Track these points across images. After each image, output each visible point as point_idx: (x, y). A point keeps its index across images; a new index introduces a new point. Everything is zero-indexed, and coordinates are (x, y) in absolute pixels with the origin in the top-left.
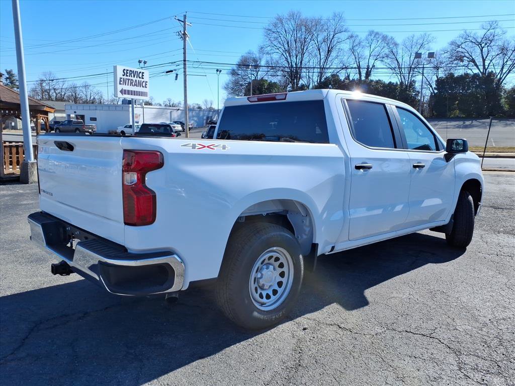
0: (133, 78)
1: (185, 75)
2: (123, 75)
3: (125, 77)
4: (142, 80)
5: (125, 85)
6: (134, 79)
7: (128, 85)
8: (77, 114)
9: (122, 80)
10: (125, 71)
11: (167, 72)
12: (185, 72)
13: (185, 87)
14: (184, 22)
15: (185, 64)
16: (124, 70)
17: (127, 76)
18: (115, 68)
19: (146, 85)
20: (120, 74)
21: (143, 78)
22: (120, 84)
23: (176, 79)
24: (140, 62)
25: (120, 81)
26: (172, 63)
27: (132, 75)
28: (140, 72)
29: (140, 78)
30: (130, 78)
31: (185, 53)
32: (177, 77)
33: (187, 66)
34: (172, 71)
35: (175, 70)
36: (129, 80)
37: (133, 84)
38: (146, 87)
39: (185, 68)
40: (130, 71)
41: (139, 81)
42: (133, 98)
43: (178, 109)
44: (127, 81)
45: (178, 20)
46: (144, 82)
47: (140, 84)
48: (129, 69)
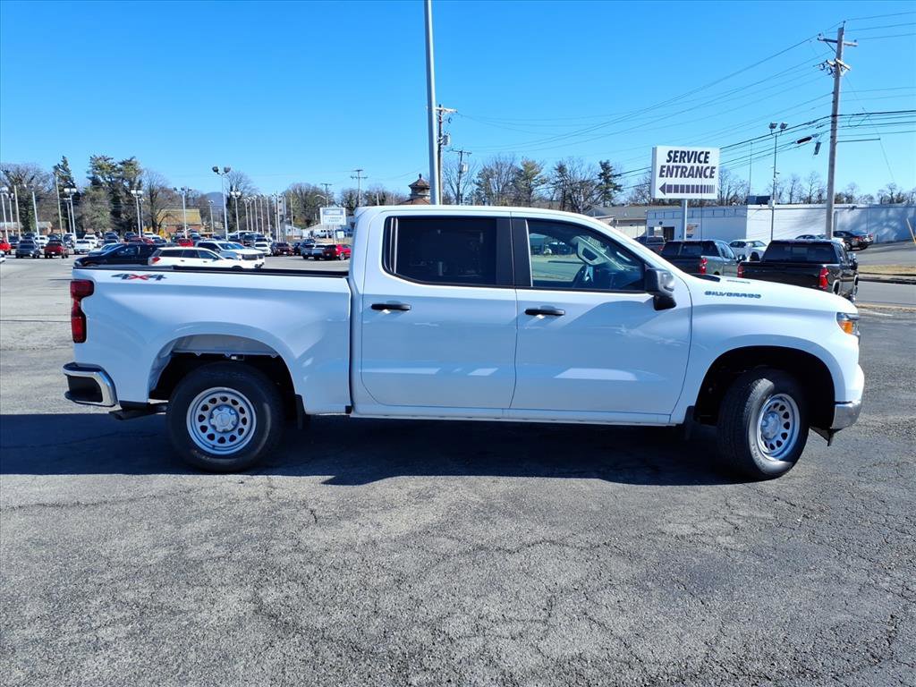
0: (686, 164)
1: (833, 144)
2: (668, 161)
3: (671, 164)
4: (705, 165)
5: (671, 176)
6: (689, 165)
7: (676, 176)
8: (664, 225)
9: (665, 169)
10: (672, 155)
11: (799, 142)
12: (833, 137)
13: (832, 166)
14: (839, 42)
15: (834, 123)
16: (671, 152)
17: (675, 161)
18: (654, 150)
19: (712, 172)
20: (662, 159)
21: (707, 162)
22: (661, 176)
23: (816, 153)
24: (772, 126)
25: (662, 171)
26: (810, 123)
27: (686, 159)
28: (702, 153)
29: (700, 162)
30: (682, 164)
31: (835, 102)
32: (817, 148)
33: (838, 124)
34: (809, 139)
35: (815, 136)
36: (678, 167)
37: (687, 174)
38: (712, 177)
39: (834, 130)
40: (682, 152)
41: (698, 167)
42: (684, 197)
43: (853, 208)
44: (675, 169)
45: (826, 40)
46: (708, 168)
47: (700, 173)
48: (680, 149)
